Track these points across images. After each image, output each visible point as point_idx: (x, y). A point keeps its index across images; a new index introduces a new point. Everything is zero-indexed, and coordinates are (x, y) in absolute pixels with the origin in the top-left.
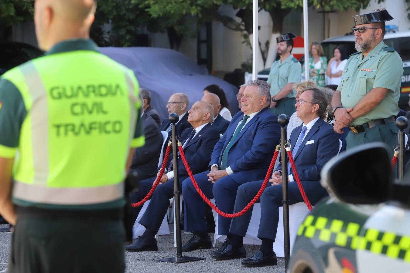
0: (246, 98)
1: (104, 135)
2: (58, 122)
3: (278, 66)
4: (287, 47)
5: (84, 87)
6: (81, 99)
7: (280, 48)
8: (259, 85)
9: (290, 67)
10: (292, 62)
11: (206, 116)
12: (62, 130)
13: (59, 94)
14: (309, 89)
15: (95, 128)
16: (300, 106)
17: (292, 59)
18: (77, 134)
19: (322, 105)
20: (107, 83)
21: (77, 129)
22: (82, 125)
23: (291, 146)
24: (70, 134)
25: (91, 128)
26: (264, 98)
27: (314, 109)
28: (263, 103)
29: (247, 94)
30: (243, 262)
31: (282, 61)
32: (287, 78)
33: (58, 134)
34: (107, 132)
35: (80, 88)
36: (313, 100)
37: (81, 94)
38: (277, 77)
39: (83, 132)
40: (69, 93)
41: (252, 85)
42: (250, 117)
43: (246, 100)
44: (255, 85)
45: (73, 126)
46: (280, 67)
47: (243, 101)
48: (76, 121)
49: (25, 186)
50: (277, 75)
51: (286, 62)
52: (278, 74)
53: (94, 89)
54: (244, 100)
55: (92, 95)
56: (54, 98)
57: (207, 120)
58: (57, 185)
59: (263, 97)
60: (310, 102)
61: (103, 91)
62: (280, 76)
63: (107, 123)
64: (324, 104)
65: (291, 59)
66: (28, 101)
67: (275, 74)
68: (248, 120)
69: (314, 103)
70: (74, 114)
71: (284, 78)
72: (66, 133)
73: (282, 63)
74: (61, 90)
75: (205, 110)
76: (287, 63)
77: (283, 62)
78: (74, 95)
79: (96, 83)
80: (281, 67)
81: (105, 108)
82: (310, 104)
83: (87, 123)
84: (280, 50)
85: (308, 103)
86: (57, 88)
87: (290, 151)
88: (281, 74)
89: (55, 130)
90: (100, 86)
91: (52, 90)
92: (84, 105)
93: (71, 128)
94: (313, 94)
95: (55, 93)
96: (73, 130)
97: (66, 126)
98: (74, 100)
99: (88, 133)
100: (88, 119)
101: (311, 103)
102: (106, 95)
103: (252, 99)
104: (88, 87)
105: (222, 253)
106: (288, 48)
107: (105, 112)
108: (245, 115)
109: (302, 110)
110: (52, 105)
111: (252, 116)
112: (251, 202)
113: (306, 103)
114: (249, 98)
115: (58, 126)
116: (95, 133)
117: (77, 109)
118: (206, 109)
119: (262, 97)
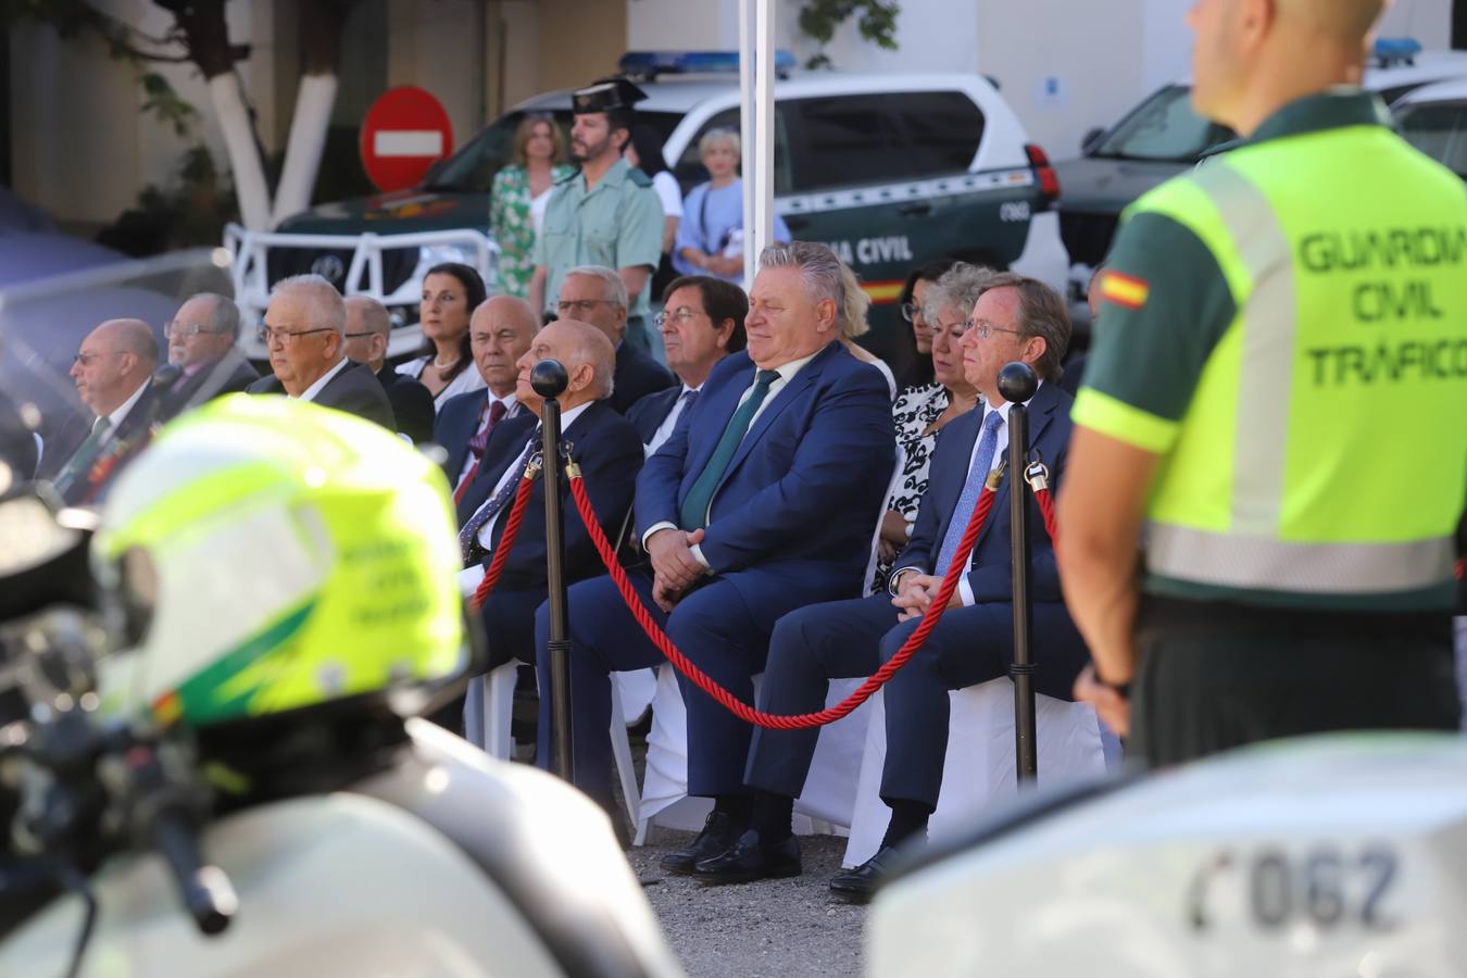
0: (764, 315)
1: (1434, 383)
2: (1320, 342)
3: (578, 203)
4: (610, 132)
5: (1382, 233)
6: (1376, 272)
7: (582, 135)
8: (804, 261)
9: (622, 206)
10: (631, 185)
11: (581, 375)
12: (1330, 364)
13: (1325, 254)
14: (1005, 282)
15: (1412, 361)
16: (976, 346)
17: (630, 175)
18: (1367, 378)
19: (1054, 340)
20: (1435, 222)
21: (1368, 364)
22: (1382, 352)
23: (1047, 472)
24: (1352, 377)
25: (1404, 361)
26: (828, 308)
27: (1028, 353)
28: (826, 323)
29: (765, 297)
30: (834, 884)
31: (590, 183)
32: (614, 246)
33: (1319, 378)
34: (1441, 374)
35: (1373, 239)
36: (1026, 324)
37: (1376, 260)
38: (573, 242)
39: (1382, 374)
40: (1348, 254)
41: (780, 263)
42: (780, 376)
43: (766, 322)
44: (791, 262)
45: (1358, 351)
46: (582, 203)
47: (754, 326)
48: (1366, 337)
49: (1203, 538)
50: (573, 235)
51: (606, 186)
52: (576, 231)
53: (1404, 243)
54: (757, 321)
55: (1403, 259)
56: (1312, 268)
57: (584, 389)
58: (1305, 535)
59: (824, 305)
60: (1014, 330)
61: (1430, 247)
62: (584, 239)
63: (1442, 345)
64: (1062, 334)
65: (623, 174)
66: (1240, 277)
67: (565, 232)
68: (776, 388)
69: (1026, 333)
70: (1365, 318)
71: (604, 246)
72: (1340, 377)
73: (591, 192)
74: (1327, 245)
75: (574, 355)
76: (609, 192)
77: (595, 186)
78: (1360, 262)
79: (1411, 224)
80: (591, 204)
81: (1437, 300)
82: (1013, 337)
83: (1393, 346)
84: (584, 144)
85: (1005, 334)
86: (1317, 238)
87: (1045, 490)
88: (587, 231)
89: (1308, 365)
90: (1423, 233)
91: (1307, 242)
92: (1385, 290)
93: (1352, 360)
94: (1022, 300)
95: (1315, 251)
96: (1358, 366)
97: (1343, 352)
98: (1359, 276)
99: (1395, 375)
100: (1397, 332)
101: (1018, 334)
102: (1436, 260)
103: (787, 315)
104: (1395, 234)
105: (729, 859)
106: (614, 137)
107: (1436, 313)
108: (758, 370)
109: (987, 359)
110: (1308, 288)
111: (788, 371)
112: (877, 671)
113: (998, 334)
114: (776, 314)
115: (1319, 355)
116: (1412, 373)
117: (1370, 303)
118: (579, 350)
119: (821, 305)
